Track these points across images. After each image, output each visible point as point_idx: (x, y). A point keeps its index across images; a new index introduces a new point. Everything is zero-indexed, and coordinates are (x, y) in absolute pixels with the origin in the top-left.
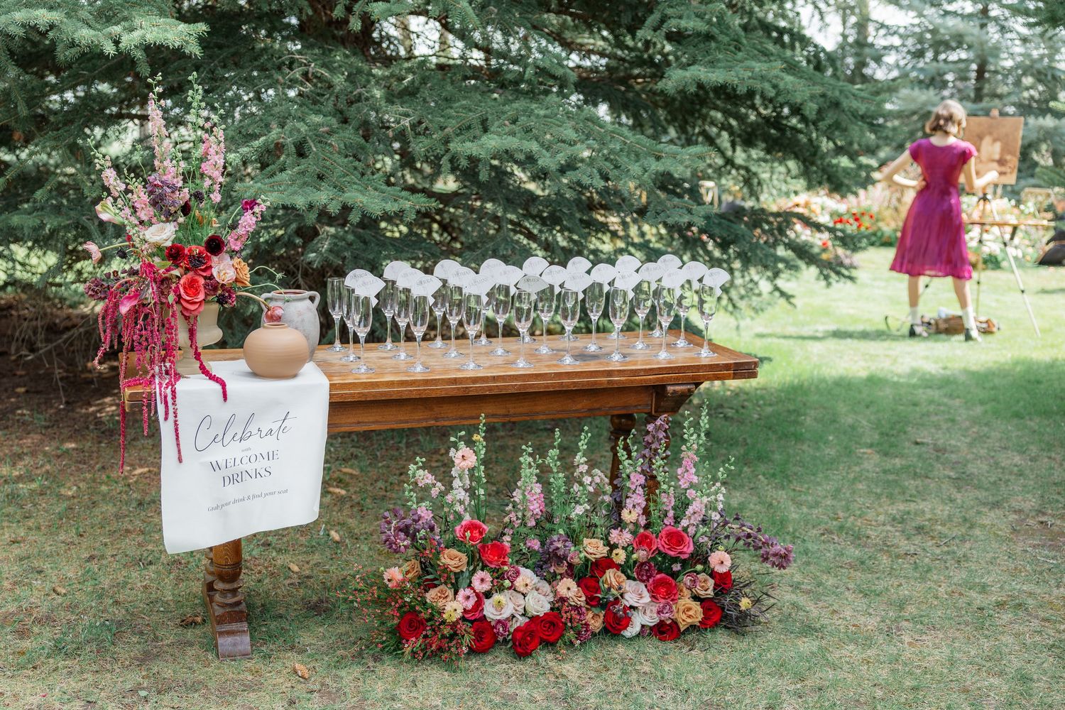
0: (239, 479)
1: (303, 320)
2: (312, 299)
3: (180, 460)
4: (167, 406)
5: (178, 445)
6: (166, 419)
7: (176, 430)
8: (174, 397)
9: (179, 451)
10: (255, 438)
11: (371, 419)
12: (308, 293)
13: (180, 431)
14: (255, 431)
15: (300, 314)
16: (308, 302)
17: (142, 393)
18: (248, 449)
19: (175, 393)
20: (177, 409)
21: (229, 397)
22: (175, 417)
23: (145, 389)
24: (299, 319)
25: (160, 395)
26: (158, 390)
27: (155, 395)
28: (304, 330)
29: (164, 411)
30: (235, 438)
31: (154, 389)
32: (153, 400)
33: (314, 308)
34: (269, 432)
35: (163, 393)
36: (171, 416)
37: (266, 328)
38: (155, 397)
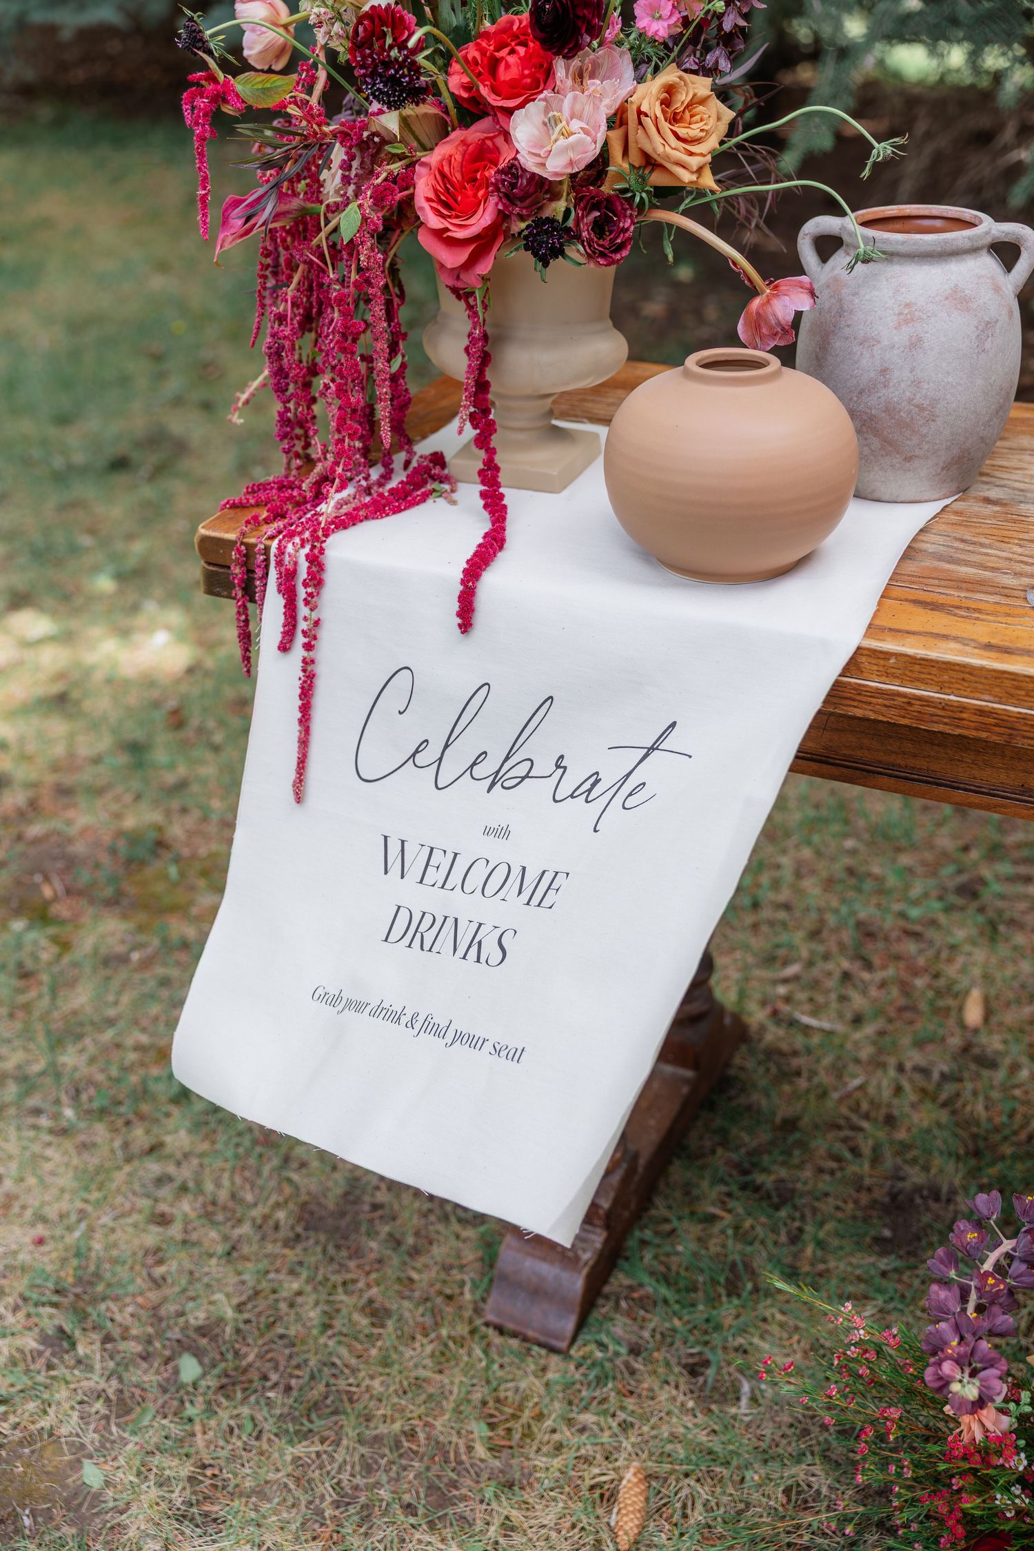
1: (915, 344)
2: (1006, 253)
4: (291, 606)
5: (304, 743)
6: (284, 647)
7: (307, 692)
8: (316, 580)
10: (535, 792)
12: (989, 227)
14: (544, 765)
15: (908, 315)
16: (988, 264)
17: (231, 544)
18: (502, 833)
19: (321, 567)
20: (317, 623)
21: (481, 617)
22: (308, 647)
23: (243, 534)
24: (902, 337)
25: (279, 563)
26: (275, 544)
27: (267, 560)
28: (917, 383)
29: (282, 619)
30: (479, 771)
31: (272, 538)
32: (259, 573)
33: (997, 289)
34: (587, 786)
35: (287, 559)
36: (300, 639)
37: (688, 374)
38: (267, 567)
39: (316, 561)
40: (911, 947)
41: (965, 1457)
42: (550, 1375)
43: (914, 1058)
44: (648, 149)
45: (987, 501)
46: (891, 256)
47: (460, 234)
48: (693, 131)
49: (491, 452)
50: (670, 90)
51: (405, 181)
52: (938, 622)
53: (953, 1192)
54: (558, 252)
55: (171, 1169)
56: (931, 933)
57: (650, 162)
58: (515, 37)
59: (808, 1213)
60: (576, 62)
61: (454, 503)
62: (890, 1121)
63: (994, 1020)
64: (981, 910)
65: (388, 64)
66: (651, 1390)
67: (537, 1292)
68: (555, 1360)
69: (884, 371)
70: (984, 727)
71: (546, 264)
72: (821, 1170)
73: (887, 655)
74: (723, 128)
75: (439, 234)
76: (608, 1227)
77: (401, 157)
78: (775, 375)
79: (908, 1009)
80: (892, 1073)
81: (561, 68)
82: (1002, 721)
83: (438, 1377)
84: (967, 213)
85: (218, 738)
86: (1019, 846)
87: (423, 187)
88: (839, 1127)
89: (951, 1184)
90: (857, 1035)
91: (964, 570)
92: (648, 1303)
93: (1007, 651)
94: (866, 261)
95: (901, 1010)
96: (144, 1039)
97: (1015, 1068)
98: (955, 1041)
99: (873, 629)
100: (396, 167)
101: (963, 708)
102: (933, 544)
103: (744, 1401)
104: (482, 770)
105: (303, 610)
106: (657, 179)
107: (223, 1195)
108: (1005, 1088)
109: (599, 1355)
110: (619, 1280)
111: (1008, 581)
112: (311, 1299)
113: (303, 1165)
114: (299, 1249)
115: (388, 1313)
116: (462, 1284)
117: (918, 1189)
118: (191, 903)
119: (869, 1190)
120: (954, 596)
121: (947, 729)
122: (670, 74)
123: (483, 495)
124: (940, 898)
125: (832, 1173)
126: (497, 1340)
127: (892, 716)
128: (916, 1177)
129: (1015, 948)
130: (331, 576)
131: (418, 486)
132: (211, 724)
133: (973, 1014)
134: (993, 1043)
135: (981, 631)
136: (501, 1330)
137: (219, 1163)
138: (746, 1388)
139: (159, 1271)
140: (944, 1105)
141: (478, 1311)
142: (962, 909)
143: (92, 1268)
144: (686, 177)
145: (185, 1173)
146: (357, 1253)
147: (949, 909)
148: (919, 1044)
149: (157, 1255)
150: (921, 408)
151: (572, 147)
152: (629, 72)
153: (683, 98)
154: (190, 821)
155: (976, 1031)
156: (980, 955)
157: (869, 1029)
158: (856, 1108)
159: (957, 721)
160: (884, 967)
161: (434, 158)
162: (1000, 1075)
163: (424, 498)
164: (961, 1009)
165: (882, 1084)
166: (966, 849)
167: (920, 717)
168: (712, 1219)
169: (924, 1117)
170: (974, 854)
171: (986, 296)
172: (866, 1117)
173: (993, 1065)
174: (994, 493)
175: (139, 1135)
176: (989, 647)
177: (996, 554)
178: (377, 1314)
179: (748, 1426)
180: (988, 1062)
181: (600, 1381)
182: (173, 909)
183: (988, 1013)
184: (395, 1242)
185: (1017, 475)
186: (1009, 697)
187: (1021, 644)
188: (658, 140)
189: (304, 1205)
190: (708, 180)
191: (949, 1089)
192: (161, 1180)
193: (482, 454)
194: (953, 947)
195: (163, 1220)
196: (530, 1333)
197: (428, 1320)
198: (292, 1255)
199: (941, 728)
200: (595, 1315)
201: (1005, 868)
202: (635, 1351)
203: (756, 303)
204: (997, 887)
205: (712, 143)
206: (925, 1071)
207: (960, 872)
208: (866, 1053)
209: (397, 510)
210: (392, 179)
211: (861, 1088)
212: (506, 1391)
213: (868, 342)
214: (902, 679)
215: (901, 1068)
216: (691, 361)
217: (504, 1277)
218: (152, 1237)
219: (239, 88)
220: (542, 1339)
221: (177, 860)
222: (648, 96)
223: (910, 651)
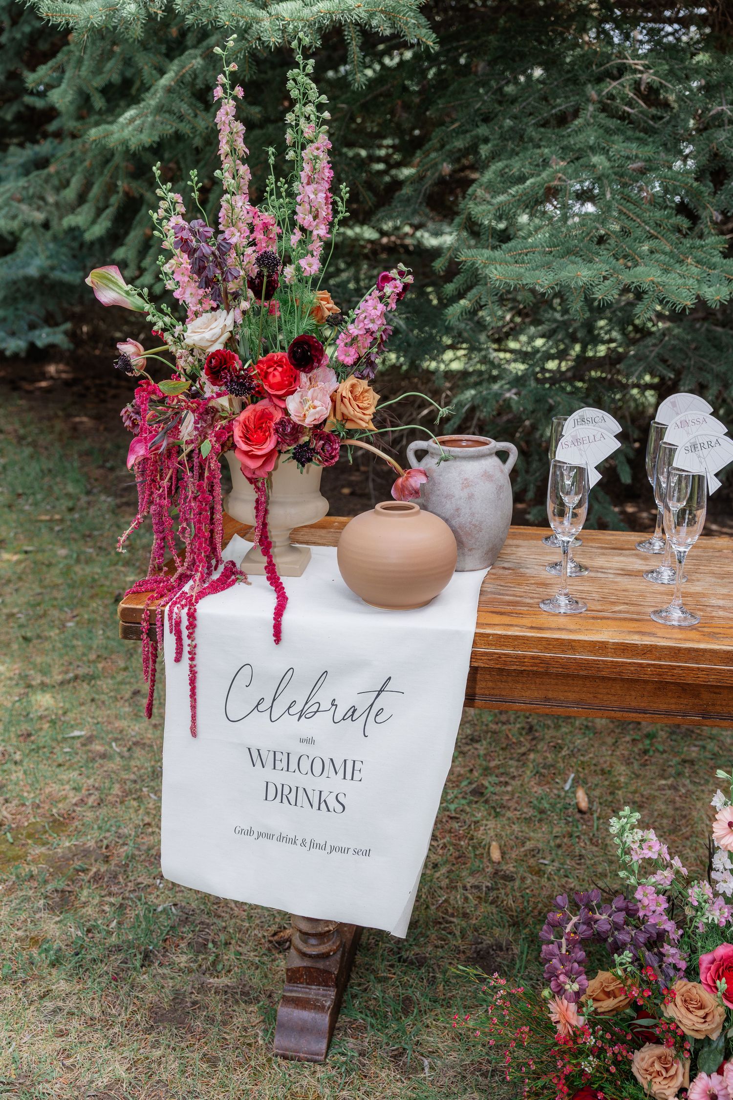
0: (292, 797)
1: (471, 497)
2: (503, 456)
3: (194, 733)
4: (179, 640)
5: (194, 707)
6: (177, 660)
7: (193, 681)
8: (192, 626)
9: (194, 717)
10: (323, 719)
11: (572, 696)
12: (495, 445)
13: (199, 684)
14: (326, 705)
15: (466, 484)
16: (496, 460)
17: (142, 610)
18: (310, 741)
19: (195, 618)
20: (195, 646)
21: (284, 635)
22: (192, 659)
23: (148, 605)
24: (464, 494)
25: (170, 618)
26: (167, 608)
27: (163, 618)
28: (473, 514)
29: (175, 646)
30: (292, 711)
31: (164, 606)
32: (159, 624)
33: (502, 471)
34: (350, 713)
35: (174, 616)
36: (186, 656)
37: (378, 513)
38: (162, 621)
39: (192, 616)
40: (456, 825)
41: (566, 1042)
42: (319, 1075)
43: (470, 881)
44: (346, 412)
45: (504, 568)
46: (455, 458)
47: (259, 453)
48: (365, 405)
49: (270, 557)
50: (353, 386)
51: (229, 428)
52: (506, 620)
53: (509, 943)
54: (310, 460)
55: (61, 1004)
56: (463, 817)
57: (346, 418)
58: (276, 362)
59: (435, 967)
60: (310, 375)
61: (250, 584)
62: (465, 915)
63: (507, 857)
64: (486, 802)
65: (238, 377)
66: (375, 1073)
67: (303, 1030)
68: (318, 1068)
69: (457, 510)
70: (535, 665)
71: (303, 466)
72: (436, 947)
73: (488, 635)
74: (376, 403)
75: (246, 453)
76: (337, 986)
77: (225, 418)
78: (418, 513)
79: (461, 857)
80: (461, 890)
81: (303, 377)
82: (542, 660)
83: (256, 1088)
84: (482, 438)
85: (18, 757)
86: (498, 767)
87: (237, 432)
88: (440, 923)
89: (507, 940)
90: (437, 875)
91: (507, 598)
92: (363, 1029)
93: (540, 629)
94: (446, 460)
95: (457, 858)
96: (20, 933)
97: (523, 879)
98: (490, 870)
99: (478, 625)
100: (224, 422)
101: (525, 657)
102: (489, 588)
103: (427, 1070)
104: (296, 709)
105: (186, 641)
106: (349, 426)
107: (97, 1014)
108: (520, 889)
109: (343, 1059)
110: (343, 1020)
111: (528, 601)
112: (172, 1058)
113: (144, 987)
114: (154, 1034)
115: (217, 1059)
116: (257, 1035)
117: (491, 946)
118: (26, 854)
119: (464, 952)
120: (509, 608)
121: (518, 668)
122: (352, 380)
123: (268, 578)
124: (464, 798)
125: (442, 947)
126: (283, 1063)
127: (492, 664)
128: (488, 941)
129: (509, 819)
130: (199, 623)
131: (229, 577)
132: (11, 750)
133: (496, 855)
134: (509, 868)
135: (526, 621)
136: (285, 1057)
137: (91, 995)
138: (426, 1062)
139: (68, 1062)
140: (492, 903)
141: (268, 1049)
142: (476, 802)
143: (25, 1068)
144: (364, 425)
145: (70, 1004)
146: (190, 1030)
147: (470, 803)
148: (472, 873)
149: (66, 1053)
150: (475, 526)
151: (318, 412)
152: (334, 378)
153: (359, 390)
154: (12, 806)
155: (499, 863)
156: (491, 824)
157: (443, 870)
158: (446, 912)
159: (522, 663)
160: (444, 838)
161: (242, 417)
162: (517, 883)
163: (234, 582)
164: (489, 853)
165: (457, 899)
166: (471, 771)
167: (505, 662)
168: (386, 979)
169: (485, 909)
170: (476, 774)
171: (498, 475)
172: (453, 915)
173: (512, 879)
174: (506, 565)
175: (33, 988)
176: (532, 628)
177: (519, 590)
178: (213, 1062)
179: (432, 1081)
180: (508, 878)
181: (348, 1072)
182: (17, 858)
183: (503, 854)
184: (211, 1020)
185: (513, 557)
186: (546, 649)
187: (546, 626)
188: (351, 409)
189: (150, 1009)
190: (372, 426)
191: (493, 894)
192: (57, 1011)
193: (265, 559)
194: (476, 822)
195: (61, 1034)
196: (302, 1055)
197: (241, 1059)
198: (151, 1038)
199: (515, 667)
200: (336, 1040)
201: (493, 779)
202: (362, 1054)
203: (400, 480)
204: (492, 789)
205: (372, 410)
206: (477, 887)
207: (470, 783)
208: (445, 882)
209: (223, 589)
210: (223, 428)
211: (446, 901)
212: (296, 1088)
213: (449, 497)
214: (495, 646)
215: (465, 888)
216: (378, 506)
217: (282, 1026)
218: (59, 1043)
219: (161, 387)
220: (309, 1057)
221: (11, 829)
222: (344, 388)
223: (499, 632)
